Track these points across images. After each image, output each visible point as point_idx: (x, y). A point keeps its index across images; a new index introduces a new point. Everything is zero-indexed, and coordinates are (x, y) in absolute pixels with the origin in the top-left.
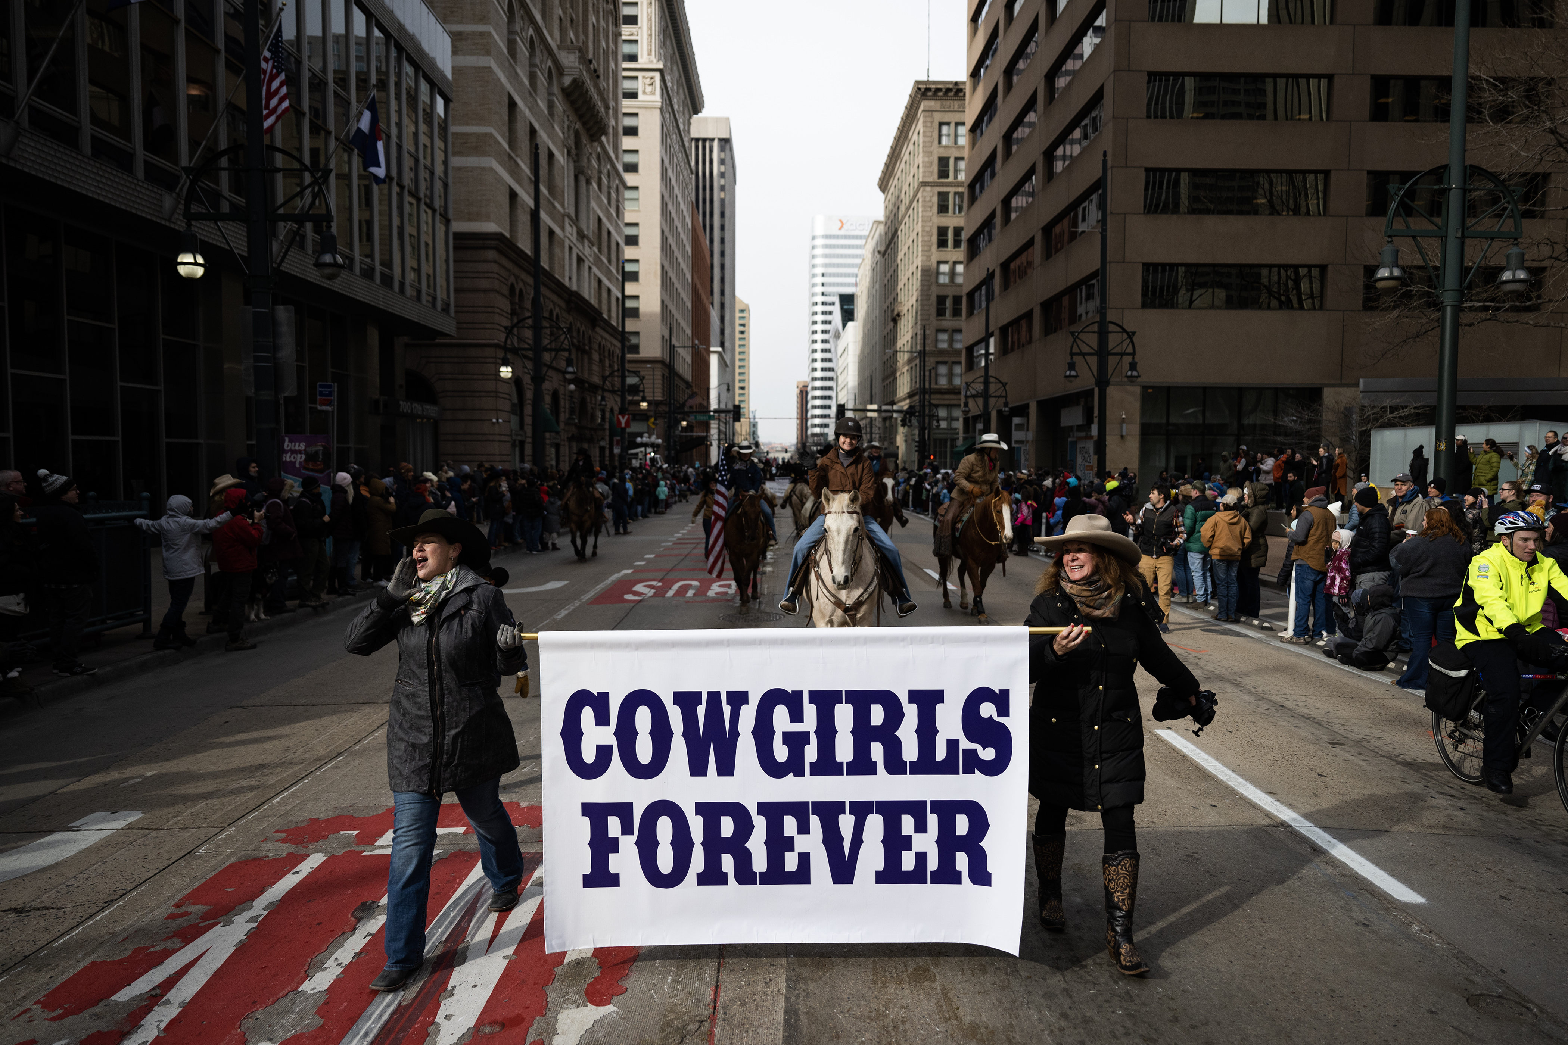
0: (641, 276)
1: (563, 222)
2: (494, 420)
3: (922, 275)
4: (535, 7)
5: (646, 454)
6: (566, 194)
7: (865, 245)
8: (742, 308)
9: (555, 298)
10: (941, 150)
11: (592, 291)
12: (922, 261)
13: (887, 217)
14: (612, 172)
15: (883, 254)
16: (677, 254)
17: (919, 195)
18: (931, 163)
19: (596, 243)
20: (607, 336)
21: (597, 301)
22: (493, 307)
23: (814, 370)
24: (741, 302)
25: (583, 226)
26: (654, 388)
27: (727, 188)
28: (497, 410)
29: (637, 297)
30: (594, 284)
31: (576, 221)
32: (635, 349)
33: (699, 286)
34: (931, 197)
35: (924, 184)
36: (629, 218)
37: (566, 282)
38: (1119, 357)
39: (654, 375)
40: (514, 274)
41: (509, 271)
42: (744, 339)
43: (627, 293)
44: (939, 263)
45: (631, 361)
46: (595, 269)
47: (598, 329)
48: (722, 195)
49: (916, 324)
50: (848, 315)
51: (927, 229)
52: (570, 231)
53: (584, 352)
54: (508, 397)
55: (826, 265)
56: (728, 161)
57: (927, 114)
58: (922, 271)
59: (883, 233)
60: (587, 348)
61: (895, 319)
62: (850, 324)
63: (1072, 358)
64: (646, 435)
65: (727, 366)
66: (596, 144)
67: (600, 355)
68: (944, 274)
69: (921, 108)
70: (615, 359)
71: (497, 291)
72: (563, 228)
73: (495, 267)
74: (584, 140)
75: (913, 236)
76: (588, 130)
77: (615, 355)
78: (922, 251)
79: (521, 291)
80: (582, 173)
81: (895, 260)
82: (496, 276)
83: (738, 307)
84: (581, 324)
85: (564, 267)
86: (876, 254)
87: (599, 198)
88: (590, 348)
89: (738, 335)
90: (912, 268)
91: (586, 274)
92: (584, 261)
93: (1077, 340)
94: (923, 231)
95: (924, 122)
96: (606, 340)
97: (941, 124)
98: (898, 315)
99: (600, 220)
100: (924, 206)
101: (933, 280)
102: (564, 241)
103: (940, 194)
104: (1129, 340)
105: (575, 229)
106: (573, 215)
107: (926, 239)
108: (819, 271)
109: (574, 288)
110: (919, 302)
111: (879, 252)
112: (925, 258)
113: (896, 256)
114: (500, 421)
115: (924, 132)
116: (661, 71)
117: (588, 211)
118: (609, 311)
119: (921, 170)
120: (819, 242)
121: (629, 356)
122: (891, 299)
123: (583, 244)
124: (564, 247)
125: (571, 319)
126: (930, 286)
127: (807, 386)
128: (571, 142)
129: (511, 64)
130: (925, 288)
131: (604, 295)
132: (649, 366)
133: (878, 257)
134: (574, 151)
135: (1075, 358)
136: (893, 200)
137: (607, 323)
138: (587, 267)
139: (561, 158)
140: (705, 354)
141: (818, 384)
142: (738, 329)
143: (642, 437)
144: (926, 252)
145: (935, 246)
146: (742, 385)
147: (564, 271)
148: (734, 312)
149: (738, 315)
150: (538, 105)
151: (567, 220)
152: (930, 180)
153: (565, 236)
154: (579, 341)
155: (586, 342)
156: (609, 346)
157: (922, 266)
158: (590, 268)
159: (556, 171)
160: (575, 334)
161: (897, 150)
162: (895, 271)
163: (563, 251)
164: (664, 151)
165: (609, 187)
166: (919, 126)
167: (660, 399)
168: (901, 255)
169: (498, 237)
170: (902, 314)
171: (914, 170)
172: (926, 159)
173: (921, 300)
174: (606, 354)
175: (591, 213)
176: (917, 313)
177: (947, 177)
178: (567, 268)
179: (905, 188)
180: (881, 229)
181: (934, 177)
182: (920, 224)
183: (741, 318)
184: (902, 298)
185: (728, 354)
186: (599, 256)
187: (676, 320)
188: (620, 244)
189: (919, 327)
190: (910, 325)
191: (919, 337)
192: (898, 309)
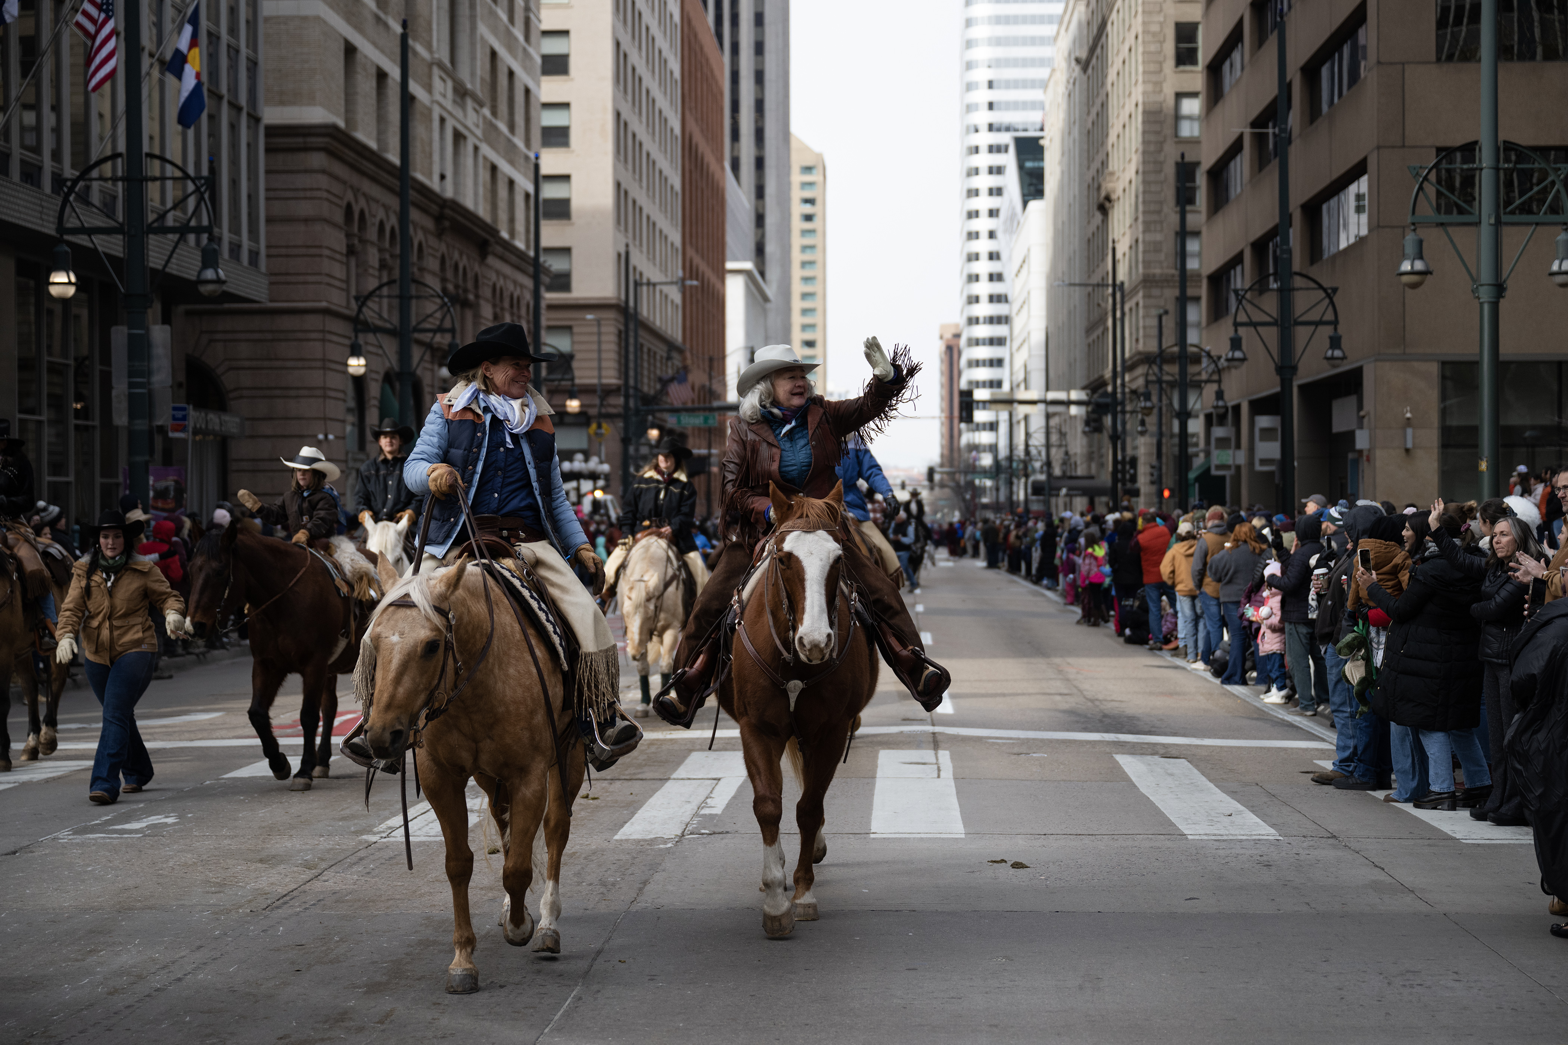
0: (574, 136)
1: (430, 76)
2: (321, 437)
3: (1144, 122)
5: (580, 496)
6: (435, 27)
7: (1055, 39)
8: (809, 160)
11: (481, 190)
12: (1145, 90)
15: (1084, 64)
16: (650, 82)
19: (488, 103)
20: (507, 270)
21: (489, 208)
22: (320, 247)
23: (974, 300)
24: (807, 149)
25: (464, 74)
26: (600, 360)
28: (325, 419)
29: (565, 178)
30: (484, 175)
31: (450, 70)
32: (563, 282)
33: (698, 138)
36: (548, 20)
37: (435, 185)
38: (1313, 328)
39: (599, 334)
40: (352, 187)
41: (344, 182)
42: (812, 232)
43: (545, 170)
44: (1179, 96)
45: (551, 307)
46: (486, 150)
47: (491, 260)
49: (1136, 219)
50: (1031, 182)
51: (1155, 28)
52: (442, 88)
53: (465, 304)
54: (341, 395)
55: (995, 63)
58: (1145, 112)
59: (1084, 18)
60: (471, 297)
61: (1104, 206)
62: (1033, 204)
63: (1236, 331)
64: (579, 457)
65: (766, 299)
67: (494, 306)
68: (1190, 118)
70: (523, 311)
71: (326, 221)
72: (430, 88)
73: (323, 181)
75: (1130, 40)
77: (523, 304)
78: (1144, 72)
79: (362, 213)
81: (1103, 84)
82: (325, 195)
83: (797, 160)
84: (461, 254)
85: (431, 155)
86: (1073, 63)
87: (493, 14)
88: (477, 296)
89: (797, 224)
90: (1130, 107)
91: (470, 161)
92: (465, 138)
94: (1144, 32)
96: (505, 277)
98: (1108, 198)
99: (494, 54)
101: (1168, 131)
102: (430, 110)
104: (1327, 301)
105: (450, 84)
106: (446, 61)
107: (1153, 48)
108: (981, 75)
109: (449, 193)
110: (1140, 177)
111: (1078, 61)
112: (1150, 87)
113: (1105, 76)
114: (331, 437)
117: (473, 44)
118: (512, 220)
121: (550, 297)
122: (1097, 164)
123: (463, 107)
124: (431, 120)
125: (443, 248)
126: (1161, 144)
127: (957, 336)
130: (1152, 148)
131: (503, 192)
132: (589, 317)
133: (1076, 69)
135: (1242, 331)
137: (508, 246)
138: (470, 149)
140: (713, 279)
141: (983, 331)
142: (798, 209)
143: (571, 460)
144: (1153, 75)
145: (1170, 62)
146: (808, 336)
147: (431, 164)
148: (788, 174)
149: (797, 178)
151: (436, 71)
153: (434, 102)
154: (457, 287)
155: (470, 285)
156: (511, 287)
157: (1144, 103)
158: (476, 149)
160: (449, 274)
162: (1104, 105)
163: (430, 130)
167: (614, 381)
168: (1111, 74)
169: (330, 131)
170: (1114, 197)
173: (1144, 173)
174: (506, 304)
175: (478, 46)
176: (1137, 197)
178: (436, 157)
182: (1140, 18)
183: (805, 185)
184: (1114, 164)
185: (773, 272)
186: (494, 121)
187: (648, 218)
188: (531, 85)
189: (1141, 228)
190: (1128, 222)
191: (1141, 247)
192: (1108, 186)
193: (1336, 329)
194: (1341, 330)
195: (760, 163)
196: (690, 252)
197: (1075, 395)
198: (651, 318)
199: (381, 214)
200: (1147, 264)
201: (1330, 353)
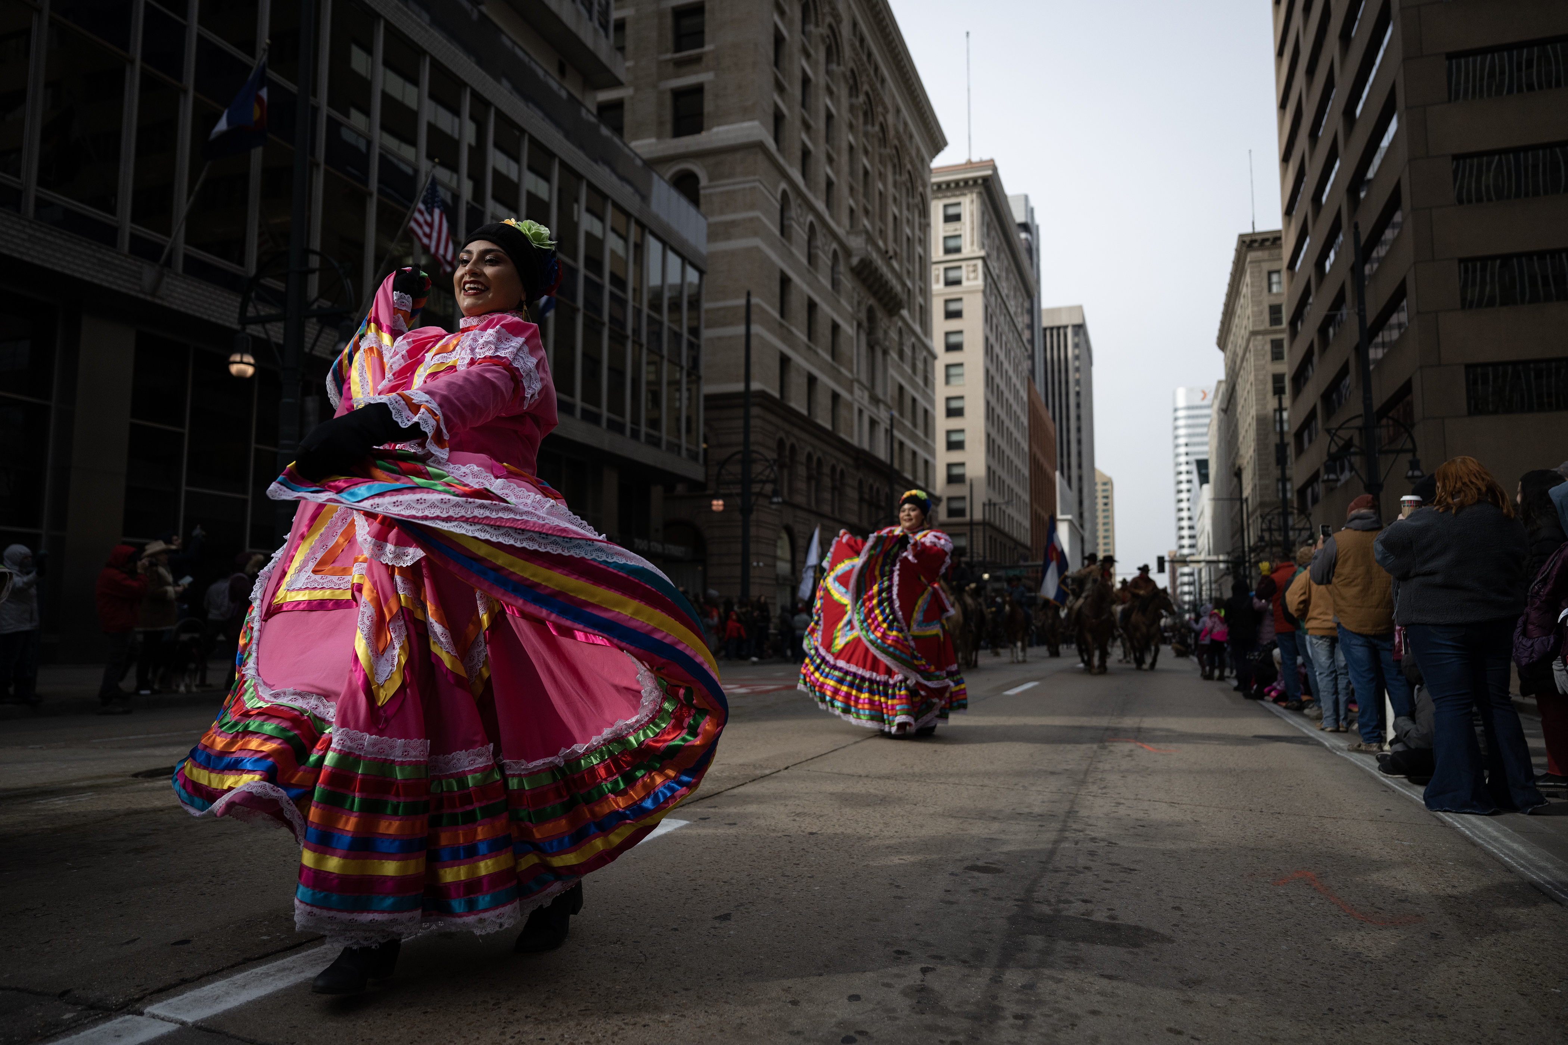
0: (966, 445)
1: (852, 386)
2: (756, 564)
3: (1257, 426)
4: (817, 197)
6: (856, 361)
8: (1105, 480)
9: (839, 455)
10: (1272, 298)
11: (891, 452)
12: (1257, 410)
13: (1227, 375)
14: (918, 345)
15: (1226, 411)
16: (1009, 425)
17: (1251, 345)
18: (1261, 312)
19: (896, 409)
23: (1182, 538)
24: (1103, 475)
25: (879, 392)
27: (1082, 369)
28: (759, 555)
29: (963, 464)
30: (893, 446)
31: (868, 386)
32: (962, 512)
33: (1039, 455)
34: (1263, 346)
35: (1254, 333)
36: (953, 391)
37: (855, 442)
40: (784, 430)
41: (777, 427)
43: (952, 460)
44: (1275, 410)
46: (894, 432)
48: (1077, 376)
49: (1255, 474)
50: (1204, 478)
51: (1261, 377)
52: (861, 397)
54: (772, 542)
55: (1189, 435)
56: (1082, 344)
57: (1254, 265)
58: (1257, 422)
59: (1225, 391)
61: (1238, 474)
62: (1204, 487)
65: (1082, 535)
66: (896, 318)
69: (1248, 259)
71: (760, 445)
72: (851, 392)
73: (758, 423)
74: (880, 314)
75: (1248, 386)
76: (885, 306)
78: (1257, 400)
79: (793, 446)
80: (878, 343)
81: (1235, 415)
82: (760, 430)
83: (1098, 480)
85: (852, 427)
86: (1220, 411)
87: (900, 366)
89: (1100, 507)
90: (1249, 419)
91: (882, 436)
92: (878, 423)
93: (1335, 438)
94: (1256, 380)
95: (1252, 273)
97: (1270, 273)
98: (1240, 469)
99: (901, 388)
100: (1255, 355)
101: (1270, 429)
102: (852, 404)
103: (1272, 341)
105: (867, 394)
106: (865, 382)
107: (1260, 387)
108: (1182, 441)
109: (866, 446)
110: (1256, 455)
111: (1223, 410)
112: (1260, 407)
113: (1235, 411)
115: (1252, 283)
116: (983, 259)
117: (886, 378)
119: (1251, 320)
120: (1181, 413)
122: (1233, 457)
123: (878, 408)
124: (852, 410)
125: (859, 475)
126: (1266, 435)
128: (863, 316)
129: (784, 245)
130: (1263, 438)
132: (974, 528)
133: (1222, 414)
134: (865, 324)
136: (1231, 356)
138: (883, 429)
139: (848, 329)
140: (1049, 521)
144: (1261, 399)
145: (1270, 394)
147: (852, 431)
148: (1094, 485)
149: (1099, 487)
150: (819, 281)
151: (856, 385)
152: (1262, 328)
153: (854, 400)
157: (1257, 417)
158: (887, 430)
159: (842, 340)
161: (1231, 306)
162: (1236, 426)
163: (851, 413)
164: (989, 329)
165: (914, 358)
166: (1248, 279)
168: (1239, 409)
169: (761, 394)
170: (1243, 467)
171: (1245, 322)
172: (1256, 309)
173: (1258, 450)
175: (890, 380)
176: (1255, 464)
177: (1280, 323)
178: (856, 429)
179: (1240, 341)
180: (1223, 387)
181: (1266, 325)
182: (1253, 373)
183: (1104, 491)
184: (1242, 451)
185: (1087, 526)
186: (901, 419)
187: (1008, 486)
188: (929, 407)
189: (1257, 477)
190: (1250, 477)
191: (1258, 488)
192: (1239, 462)
193: (1414, 455)
194: (1419, 456)
195: (1080, 478)
196: (1035, 506)
197: (1221, 558)
198: (1002, 526)
199: (809, 449)
200: (1261, 496)
201: (1410, 473)
